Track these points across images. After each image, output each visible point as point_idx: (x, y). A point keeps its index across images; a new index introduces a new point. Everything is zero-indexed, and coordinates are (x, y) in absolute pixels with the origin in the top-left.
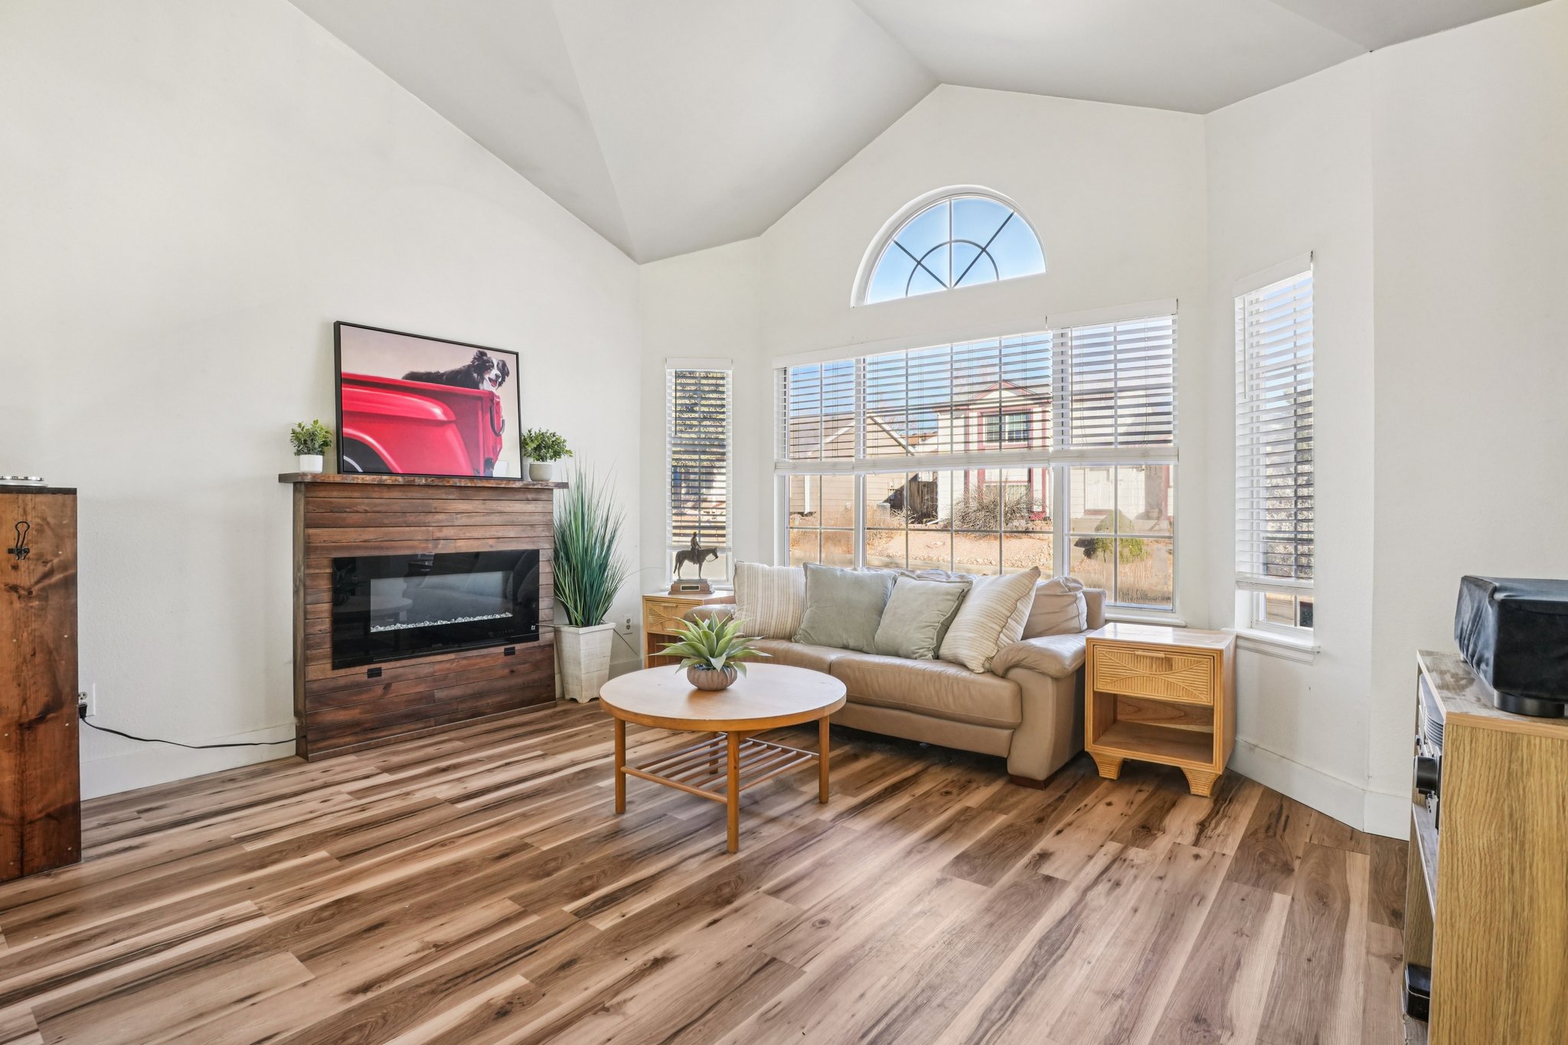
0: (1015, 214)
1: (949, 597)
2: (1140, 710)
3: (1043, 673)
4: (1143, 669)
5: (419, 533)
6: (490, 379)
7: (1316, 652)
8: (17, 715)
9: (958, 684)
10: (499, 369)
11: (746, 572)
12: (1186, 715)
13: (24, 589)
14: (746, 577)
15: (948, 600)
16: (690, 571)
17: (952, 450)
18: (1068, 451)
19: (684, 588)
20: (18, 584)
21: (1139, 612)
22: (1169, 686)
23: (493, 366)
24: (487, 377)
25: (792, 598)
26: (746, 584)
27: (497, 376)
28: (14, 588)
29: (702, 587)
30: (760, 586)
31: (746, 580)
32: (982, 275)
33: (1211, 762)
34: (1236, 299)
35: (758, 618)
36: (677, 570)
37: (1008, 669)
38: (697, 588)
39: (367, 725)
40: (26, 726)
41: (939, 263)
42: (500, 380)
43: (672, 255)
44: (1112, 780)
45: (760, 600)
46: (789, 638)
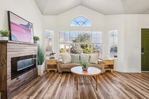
29: (53, 58)
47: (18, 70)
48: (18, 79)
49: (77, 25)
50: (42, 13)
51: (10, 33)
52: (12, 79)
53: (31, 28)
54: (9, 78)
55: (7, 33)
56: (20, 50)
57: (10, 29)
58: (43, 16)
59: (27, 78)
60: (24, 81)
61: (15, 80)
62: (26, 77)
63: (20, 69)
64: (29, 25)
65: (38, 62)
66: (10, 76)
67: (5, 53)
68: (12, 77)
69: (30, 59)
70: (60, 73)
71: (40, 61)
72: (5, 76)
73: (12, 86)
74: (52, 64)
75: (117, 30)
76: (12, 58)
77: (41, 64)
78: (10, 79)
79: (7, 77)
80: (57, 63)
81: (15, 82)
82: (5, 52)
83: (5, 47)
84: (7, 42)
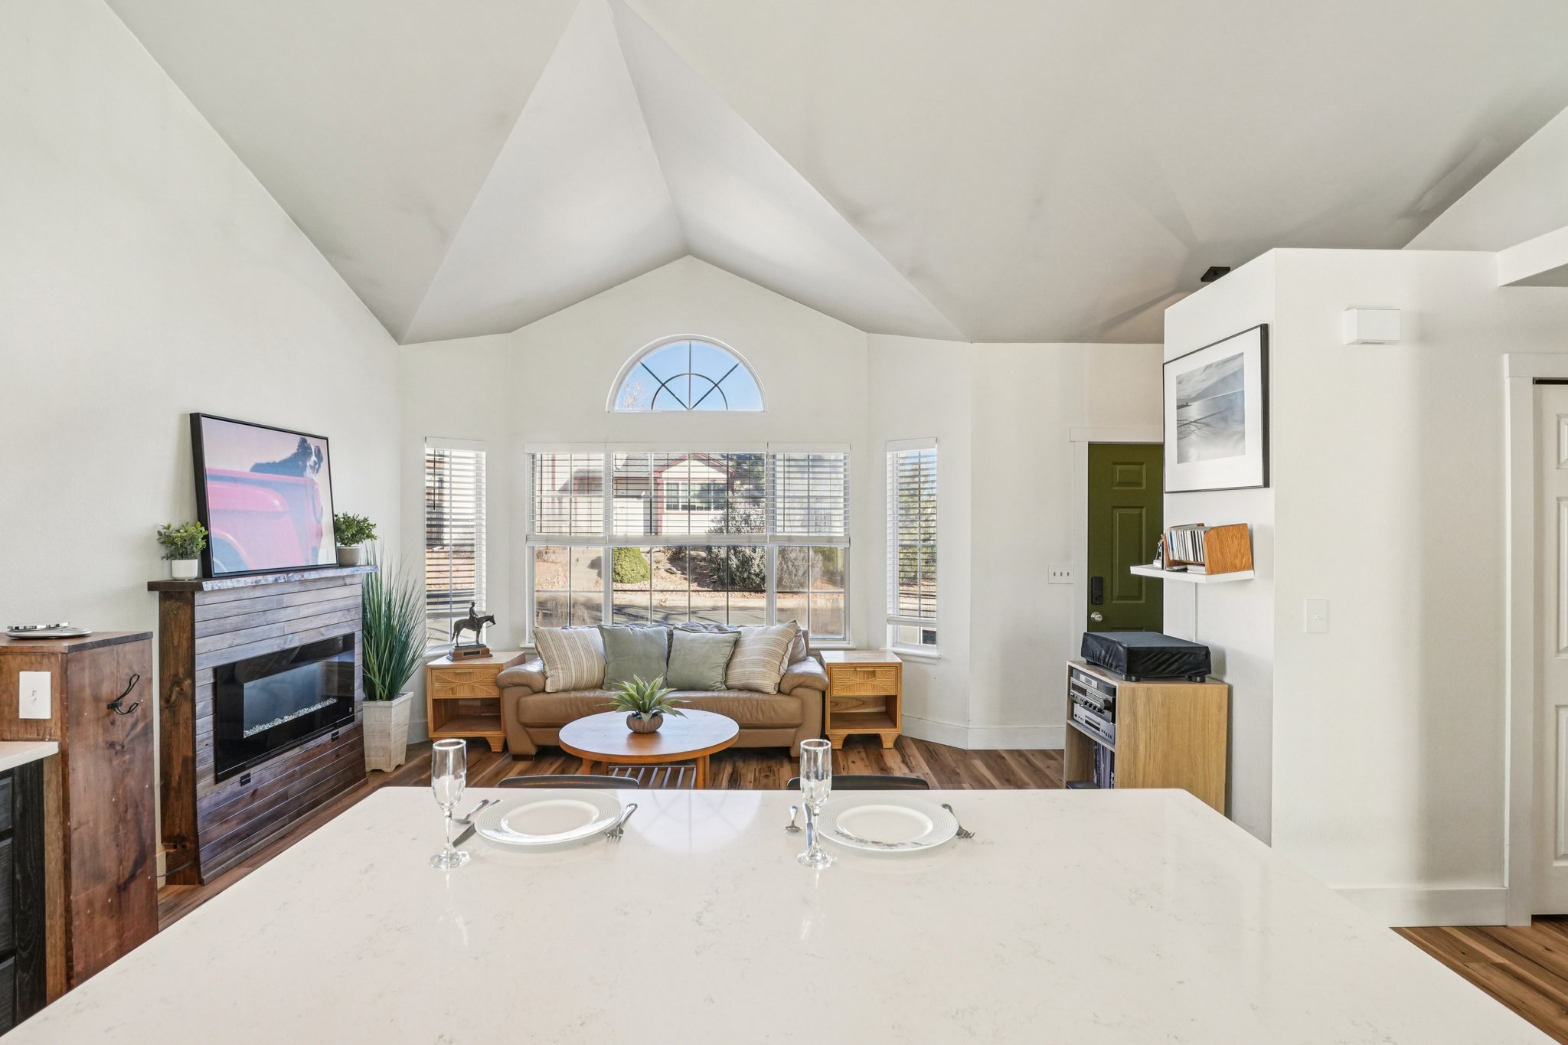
0: (741, 364)
1: (728, 644)
2: (837, 704)
3: (816, 689)
4: (859, 679)
5: (275, 630)
6: (311, 466)
7: (939, 658)
8: (115, 878)
9: (765, 704)
10: (316, 456)
11: (549, 637)
12: (864, 703)
13: (119, 744)
14: (550, 640)
15: (727, 646)
16: (467, 637)
17: (689, 532)
18: (776, 536)
19: (465, 654)
20: (115, 740)
21: (825, 642)
22: (874, 686)
23: (311, 453)
24: (308, 464)
25: (594, 654)
26: (553, 647)
27: (315, 462)
28: (112, 745)
29: (480, 651)
30: (567, 648)
31: (551, 643)
32: (714, 404)
33: (896, 727)
34: (888, 453)
35: (574, 674)
36: (455, 637)
37: (792, 690)
38: (478, 653)
39: (243, 835)
40: (122, 887)
41: (679, 387)
42: (317, 466)
43: (433, 340)
44: (839, 749)
45: (571, 659)
46: (600, 686)
47: (248, 733)
48: (245, 781)
49: (665, 403)
50: (397, 335)
51: (207, 538)
52: (218, 780)
53: (316, 468)
54: (204, 774)
55: (193, 538)
56: (261, 619)
57: (202, 515)
58: (404, 348)
59: (297, 785)
60: (284, 796)
61: (232, 784)
62: (291, 778)
63: (259, 729)
64: (304, 450)
65: (369, 686)
66: (210, 762)
67: (185, 644)
68: (216, 770)
69: (315, 668)
70: (517, 758)
71: (383, 671)
72: (185, 760)
73: (220, 816)
74: (463, 693)
75: (934, 450)
76: (216, 670)
77: (391, 697)
78: (210, 778)
79: (199, 768)
80: (501, 688)
81: (235, 801)
82: (186, 636)
83: (184, 617)
84: (195, 587)
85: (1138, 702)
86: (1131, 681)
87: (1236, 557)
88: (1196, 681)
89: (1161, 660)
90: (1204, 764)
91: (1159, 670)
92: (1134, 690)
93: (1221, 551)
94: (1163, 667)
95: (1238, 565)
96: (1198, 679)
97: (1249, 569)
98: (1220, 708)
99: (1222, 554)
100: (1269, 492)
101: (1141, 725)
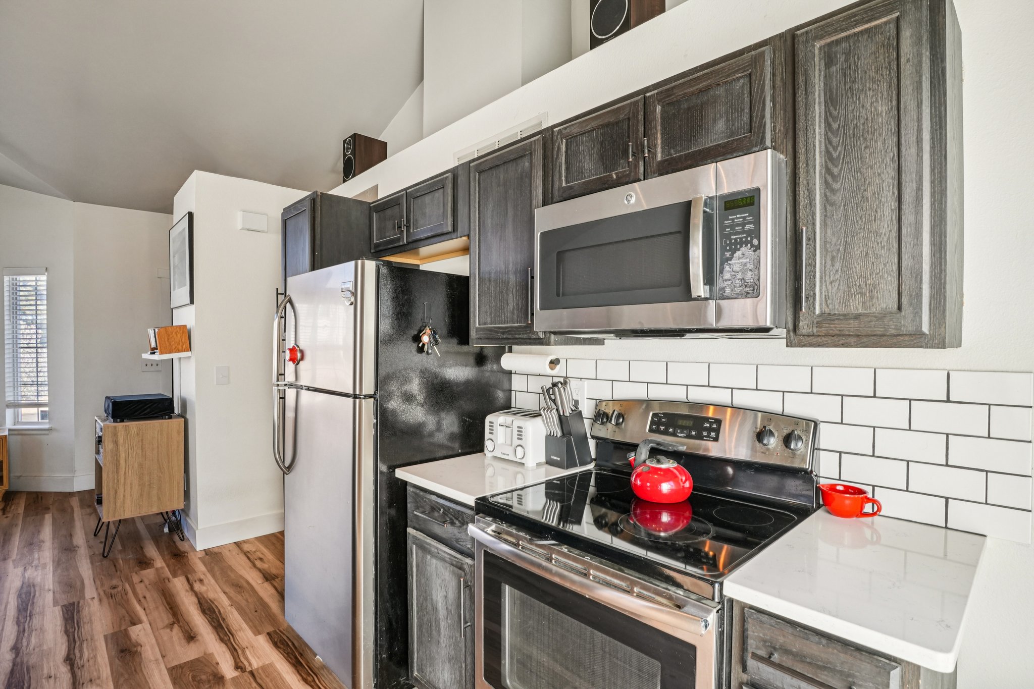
85: (119, 434)
86: (117, 422)
87: (179, 344)
88: (165, 419)
89: (137, 408)
90: (169, 466)
91: (136, 414)
92: (115, 427)
93: (168, 341)
94: (139, 412)
95: (180, 349)
96: (167, 417)
97: (188, 351)
98: (179, 433)
99: (169, 342)
100: (193, 307)
101: (121, 449)
